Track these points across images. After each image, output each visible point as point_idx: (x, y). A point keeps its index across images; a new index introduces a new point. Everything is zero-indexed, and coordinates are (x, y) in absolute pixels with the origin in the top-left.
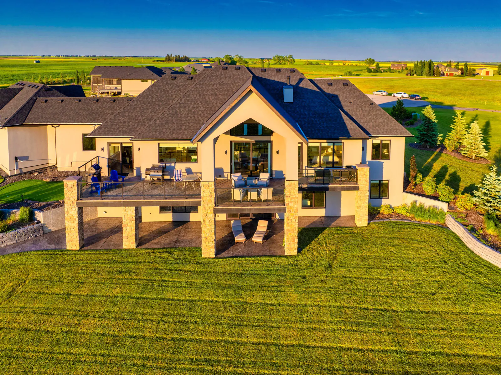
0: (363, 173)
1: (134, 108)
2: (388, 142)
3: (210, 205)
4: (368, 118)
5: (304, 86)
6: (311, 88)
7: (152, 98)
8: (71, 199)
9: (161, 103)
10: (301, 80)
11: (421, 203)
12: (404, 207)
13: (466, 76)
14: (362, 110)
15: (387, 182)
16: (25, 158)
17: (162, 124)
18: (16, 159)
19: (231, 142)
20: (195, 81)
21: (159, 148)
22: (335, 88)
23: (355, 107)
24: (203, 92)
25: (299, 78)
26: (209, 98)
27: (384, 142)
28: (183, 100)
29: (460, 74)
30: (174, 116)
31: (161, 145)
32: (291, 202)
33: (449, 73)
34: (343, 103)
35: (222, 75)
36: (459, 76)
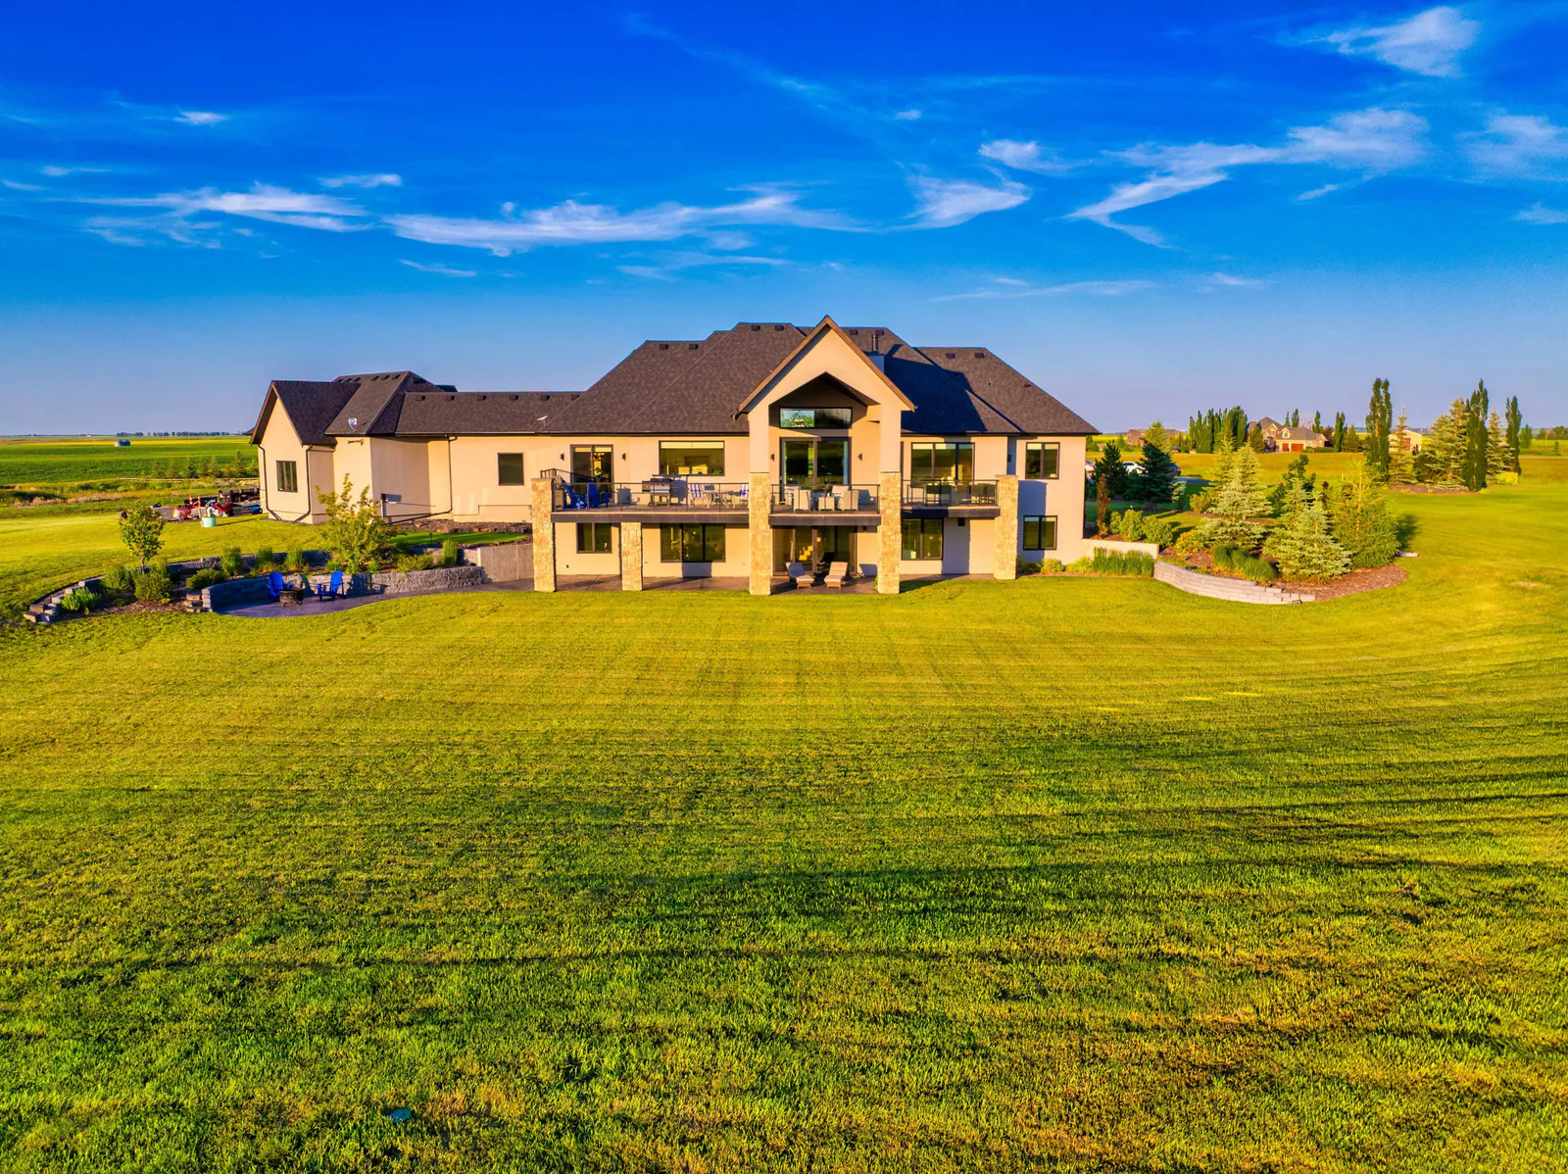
0: (1006, 485)
1: (607, 393)
2: (1055, 447)
3: (762, 511)
4: (1020, 407)
5: (903, 357)
6: (915, 359)
7: (634, 378)
8: (542, 509)
9: (650, 385)
10: (896, 348)
11: (1113, 552)
12: (1084, 562)
13: (1340, 451)
14: (1009, 394)
15: (1054, 519)
16: (397, 498)
17: (663, 412)
18: (384, 497)
19: (781, 439)
20: (703, 351)
21: (661, 450)
22: (959, 361)
23: (996, 390)
24: (722, 365)
25: (892, 343)
26: (735, 374)
27: (1047, 447)
28: (690, 377)
29: (1321, 444)
30: (679, 400)
31: (665, 446)
32: (890, 508)
33: (1290, 443)
34: (973, 386)
35: (751, 339)
36: (1317, 450)
